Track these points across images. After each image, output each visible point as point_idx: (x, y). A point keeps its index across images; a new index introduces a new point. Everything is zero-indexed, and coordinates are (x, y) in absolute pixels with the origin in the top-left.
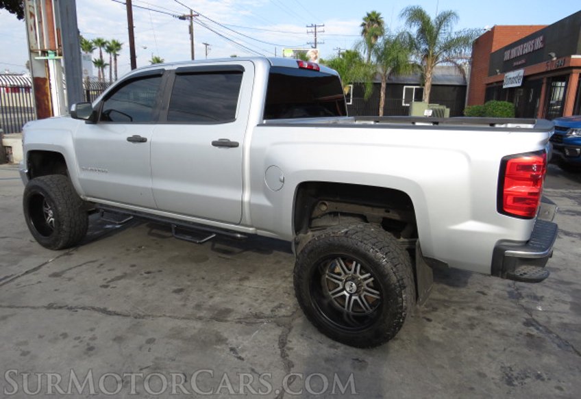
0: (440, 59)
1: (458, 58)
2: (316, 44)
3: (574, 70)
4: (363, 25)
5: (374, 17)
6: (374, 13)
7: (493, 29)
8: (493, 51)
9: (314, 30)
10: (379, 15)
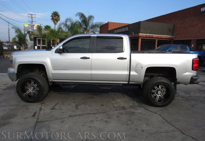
0: (90, 31)
1: (96, 31)
2: (32, 22)
3: (140, 38)
4: (52, 16)
5: (56, 14)
6: (56, 12)
7: (108, 23)
8: (109, 30)
9: (31, 16)
10: (58, 13)
